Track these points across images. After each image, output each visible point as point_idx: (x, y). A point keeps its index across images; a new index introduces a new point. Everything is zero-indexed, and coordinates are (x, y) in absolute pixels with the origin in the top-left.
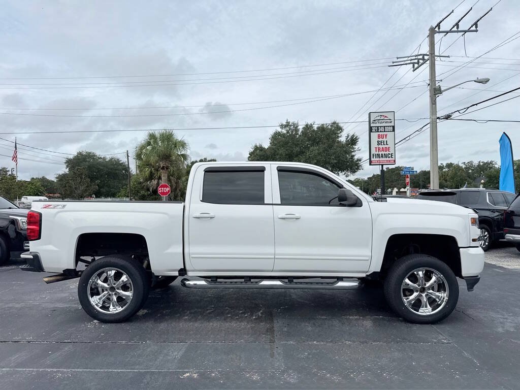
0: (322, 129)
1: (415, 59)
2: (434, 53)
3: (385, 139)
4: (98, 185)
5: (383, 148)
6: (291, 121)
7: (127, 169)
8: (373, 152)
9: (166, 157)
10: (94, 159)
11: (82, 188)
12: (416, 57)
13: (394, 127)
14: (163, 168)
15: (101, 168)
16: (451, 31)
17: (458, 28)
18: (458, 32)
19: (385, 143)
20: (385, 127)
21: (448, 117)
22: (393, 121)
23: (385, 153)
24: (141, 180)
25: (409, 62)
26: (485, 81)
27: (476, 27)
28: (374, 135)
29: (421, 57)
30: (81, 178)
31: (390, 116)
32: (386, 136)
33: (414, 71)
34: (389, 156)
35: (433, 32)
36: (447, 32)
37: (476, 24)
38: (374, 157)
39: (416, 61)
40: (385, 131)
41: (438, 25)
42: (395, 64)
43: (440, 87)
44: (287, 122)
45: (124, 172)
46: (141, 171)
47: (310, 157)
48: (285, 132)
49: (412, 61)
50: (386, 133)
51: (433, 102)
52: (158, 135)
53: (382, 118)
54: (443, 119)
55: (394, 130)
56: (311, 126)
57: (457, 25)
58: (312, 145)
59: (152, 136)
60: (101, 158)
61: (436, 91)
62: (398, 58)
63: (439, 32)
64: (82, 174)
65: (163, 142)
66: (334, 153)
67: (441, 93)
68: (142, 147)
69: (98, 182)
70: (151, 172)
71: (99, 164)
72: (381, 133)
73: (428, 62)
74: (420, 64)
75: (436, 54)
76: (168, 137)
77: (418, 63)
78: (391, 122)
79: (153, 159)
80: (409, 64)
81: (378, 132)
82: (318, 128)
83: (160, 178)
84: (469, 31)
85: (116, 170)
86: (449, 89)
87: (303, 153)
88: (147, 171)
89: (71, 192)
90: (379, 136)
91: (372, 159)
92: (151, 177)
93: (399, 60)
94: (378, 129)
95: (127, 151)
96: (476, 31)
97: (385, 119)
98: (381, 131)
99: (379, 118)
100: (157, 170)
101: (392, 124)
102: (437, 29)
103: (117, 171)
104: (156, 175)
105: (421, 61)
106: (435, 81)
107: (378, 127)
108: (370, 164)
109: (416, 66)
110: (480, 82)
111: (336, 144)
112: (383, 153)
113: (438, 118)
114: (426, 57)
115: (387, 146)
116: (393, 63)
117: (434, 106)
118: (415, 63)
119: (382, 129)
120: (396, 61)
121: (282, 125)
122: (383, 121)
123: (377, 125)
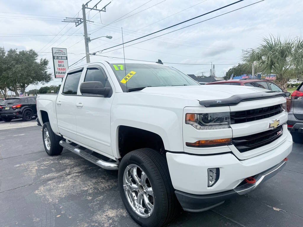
0: (23, 53)
1: (76, 20)
2: (85, 19)
3: (62, 64)
5: (62, 68)
8: (56, 70)
12: (77, 19)
13: (67, 57)
16: (93, 9)
17: (96, 8)
18: (96, 10)
19: (63, 66)
20: (62, 57)
21: (94, 54)
22: (66, 54)
23: (63, 71)
25: (73, 21)
26: (110, 38)
27: (105, 9)
28: (56, 61)
29: (79, 20)
31: (64, 51)
32: (63, 62)
33: (76, 26)
35: (84, 7)
36: (91, 9)
37: (105, 7)
38: (57, 73)
40: (62, 59)
41: (87, 4)
42: (65, 21)
43: (89, 38)
47: (15, 72)
49: (75, 21)
50: (63, 60)
51: (87, 45)
53: (60, 51)
54: (92, 55)
55: (67, 59)
56: (15, 51)
57: (96, 6)
58: (17, 63)
61: (88, 40)
62: (66, 18)
63: (87, 8)
66: (33, 70)
67: (90, 41)
72: (60, 60)
73: (83, 23)
74: (79, 23)
75: (86, 19)
77: (78, 22)
78: (65, 54)
80: (73, 22)
81: (58, 59)
82: (20, 52)
84: (101, 10)
86: (94, 39)
87: (10, 68)
90: (59, 62)
91: (56, 75)
93: (67, 19)
94: (58, 58)
98: (60, 59)
99: (58, 51)
102: (86, 6)
105: (79, 22)
106: (87, 34)
107: (58, 56)
108: (55, 78)
109: (77, 24)
110: (108, 38)
111: (34, 64)
112: (62, 71)
113: (90, 54)
114: (82, 20)
115: (64, 68)
116: (64, 20)
117: (87, 47)
118: (76, 22)
119: (60, 58)
120: (65, 19)
122: (60, 53)
123: (57, 55)
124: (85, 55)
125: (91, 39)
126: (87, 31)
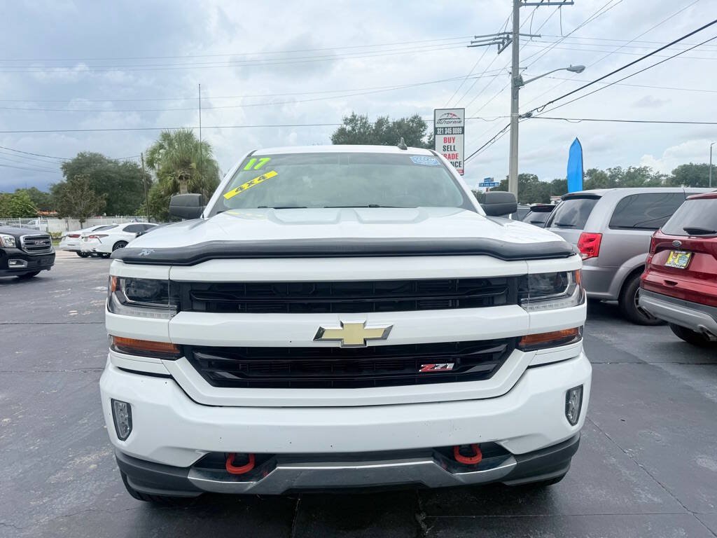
1: (499, 38)
2: (518, 31)
3: (452, 144)
4: (106, 199)
5: (449, 155)
6: (358, 114)
9: (185, 163)
10: (101, 163)
11: (84, 203)
13: (463, 128)
14: (181, 178)
15: (113, 175)
16: (542, 3)
18: (549, 4)
19: (452, 149)
20: (452, 128)
21: (529, 115)
22: (462, 122)
24: (163, 193)
25: (493, 41)
26: (579, 70)
28: (440, 139)
29: (505, 36)
30: (82, 191)
31: (459, 114)
32: (454, 140)
33: (499, 53)
34: (457, 164)
35: (518, 4)
36: (538, 5)
39: (501, 40)
40: (452, 134)
42: (473, 44)
43: (522, 78)
44: (353, 116)
48: (350, 129)
49: (497, 41)
50: (453, 136)
51: (515, 96)
52: (173, 135)
53: (450, 116)
54: (523, 118)
55: (463, 133)
56: (386, 121)
59: (166, 136)
60: (111, 162)
61: (517, 83)
62: (476, 37)
63: (526, 4)
64: (83, 185)
65: (179, 142)
67: (523, 85)
69: (106, 195)
70: (175, 182)
71: (108, 169)
72: (447, 136)
73: (512, 43)
74: (505, 44)
76: (186, 137)
77: (503, 43)
78: (460, 122)
80: (492, 44)
81: (444, 134)
82: (394, 124)
84: (564, 3)
85: (133, 178)
86: (535, 79)
89: (70, 209)
90: (445, 140)
93: (478, 39)
94: (444, 131)
95: (142, 154)
96: (572, 4)
97: (454, 117)
98: (448, 134)
99: (445, 117)
101: (461, 125)
102: (523, 1)
103: (134, 180)
105: (506, 41)
106: (518, 69)
107: (444, 128)
109: (501, 46)
110: (574, 71)
113: (520, 116)
114: (511, 36)
115: (455, 153)
116: (472, 42)
117: (516, 100)
118: (499, 43)
119: (449, 131)
120: (474, 40)
121: (346, 119)
122: (450, 120)
123: (444, 125)
124: (509, 121)
125: (525, 79)
126: (520, 60)
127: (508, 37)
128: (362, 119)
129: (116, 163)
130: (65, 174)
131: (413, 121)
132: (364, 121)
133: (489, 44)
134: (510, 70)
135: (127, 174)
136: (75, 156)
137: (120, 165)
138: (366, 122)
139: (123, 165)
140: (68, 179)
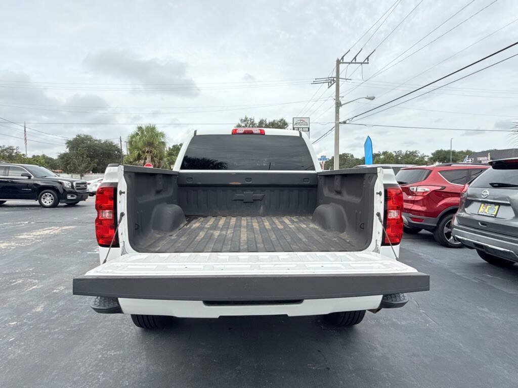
2: (339, 77)
4: (96, 163)
6: (249, 117)
7: (120, 151)
9: (150, 144)
10: (90, 141)
11: (84, 165)
12: (330, 79)
13: (309, 128)
14: (148, 152)
15: (98, 148)
16: (351, 63)
17: (355, 60)
18: (355, 63)
20: (303, 128)
21: (345, 123)
22: (308, 124)
24: (132, 160)
26: (372, 98)
27: (368, 60)
30: (83, 157)
31: (307, 121)
33: (329, 88)
35: (339, 62)
36: (349, 63)
37: (367, 58)
40: (303, 131)
41: (342, 58)
44: (245, 118)
45: (116, 152)
46: (131, 153)
48: (244, 125)
49: (327, 81)
51: (337, 112)
52: (144, 128)
53: (302, 122)
54: (342, 123)
55: (309, 131)
57: (355, 58)
59: (140, 128)
60: (96, 140)
61: (338, 105)
62: (316, 79)
63: (343, 63)
64: (83, 154)
65: (148, 132)
67: (341, 106)
68: (133, 137)
69: (96, 160)
70: (139, 154)
71: (95, 145)
73: (336, 83)
75: (340, 77)
76: (152, 129)
77: (331, 82)
79: (140, 145)
83: (146, 159)
84: (364, 63)
85: (110, 150)
86: (348, 103)
88: (136, 153)
89: (75, 168)
92: (139, 158)
95: (121, 137)
96: (368, 63)
97: (304, 122)
99: (299, 122)
100: (144, 153)
101: (308, 126)
102: (341, 61)
103: (111, 152)
104: (143, 157)
106: (339, 97)
107: (299, 128)
109: (330, 84)
110: (369, 99)
113: (340, 123)
114: (335, 79)
116: (314, 82)
117: (338, 114)
118: (329, 82)
120: (315, 80)
121: (242, 120)
122: (302, 124)
123: (298, 126)
124: (334, 125)
125: (342, 103)
126: (340, 92)
127: (333, 80)
128: (251, 119)
129: (100, 141)
130: (68, 147)
131: (280, 122)
132: (252, 121)
133: (323, 83)
134: (335, 98)
135: (107, 148)
136: (75, 137)
137: (103, 142)
138: (253, 122)
139: (104, 143)
140: (70, 150)
